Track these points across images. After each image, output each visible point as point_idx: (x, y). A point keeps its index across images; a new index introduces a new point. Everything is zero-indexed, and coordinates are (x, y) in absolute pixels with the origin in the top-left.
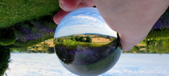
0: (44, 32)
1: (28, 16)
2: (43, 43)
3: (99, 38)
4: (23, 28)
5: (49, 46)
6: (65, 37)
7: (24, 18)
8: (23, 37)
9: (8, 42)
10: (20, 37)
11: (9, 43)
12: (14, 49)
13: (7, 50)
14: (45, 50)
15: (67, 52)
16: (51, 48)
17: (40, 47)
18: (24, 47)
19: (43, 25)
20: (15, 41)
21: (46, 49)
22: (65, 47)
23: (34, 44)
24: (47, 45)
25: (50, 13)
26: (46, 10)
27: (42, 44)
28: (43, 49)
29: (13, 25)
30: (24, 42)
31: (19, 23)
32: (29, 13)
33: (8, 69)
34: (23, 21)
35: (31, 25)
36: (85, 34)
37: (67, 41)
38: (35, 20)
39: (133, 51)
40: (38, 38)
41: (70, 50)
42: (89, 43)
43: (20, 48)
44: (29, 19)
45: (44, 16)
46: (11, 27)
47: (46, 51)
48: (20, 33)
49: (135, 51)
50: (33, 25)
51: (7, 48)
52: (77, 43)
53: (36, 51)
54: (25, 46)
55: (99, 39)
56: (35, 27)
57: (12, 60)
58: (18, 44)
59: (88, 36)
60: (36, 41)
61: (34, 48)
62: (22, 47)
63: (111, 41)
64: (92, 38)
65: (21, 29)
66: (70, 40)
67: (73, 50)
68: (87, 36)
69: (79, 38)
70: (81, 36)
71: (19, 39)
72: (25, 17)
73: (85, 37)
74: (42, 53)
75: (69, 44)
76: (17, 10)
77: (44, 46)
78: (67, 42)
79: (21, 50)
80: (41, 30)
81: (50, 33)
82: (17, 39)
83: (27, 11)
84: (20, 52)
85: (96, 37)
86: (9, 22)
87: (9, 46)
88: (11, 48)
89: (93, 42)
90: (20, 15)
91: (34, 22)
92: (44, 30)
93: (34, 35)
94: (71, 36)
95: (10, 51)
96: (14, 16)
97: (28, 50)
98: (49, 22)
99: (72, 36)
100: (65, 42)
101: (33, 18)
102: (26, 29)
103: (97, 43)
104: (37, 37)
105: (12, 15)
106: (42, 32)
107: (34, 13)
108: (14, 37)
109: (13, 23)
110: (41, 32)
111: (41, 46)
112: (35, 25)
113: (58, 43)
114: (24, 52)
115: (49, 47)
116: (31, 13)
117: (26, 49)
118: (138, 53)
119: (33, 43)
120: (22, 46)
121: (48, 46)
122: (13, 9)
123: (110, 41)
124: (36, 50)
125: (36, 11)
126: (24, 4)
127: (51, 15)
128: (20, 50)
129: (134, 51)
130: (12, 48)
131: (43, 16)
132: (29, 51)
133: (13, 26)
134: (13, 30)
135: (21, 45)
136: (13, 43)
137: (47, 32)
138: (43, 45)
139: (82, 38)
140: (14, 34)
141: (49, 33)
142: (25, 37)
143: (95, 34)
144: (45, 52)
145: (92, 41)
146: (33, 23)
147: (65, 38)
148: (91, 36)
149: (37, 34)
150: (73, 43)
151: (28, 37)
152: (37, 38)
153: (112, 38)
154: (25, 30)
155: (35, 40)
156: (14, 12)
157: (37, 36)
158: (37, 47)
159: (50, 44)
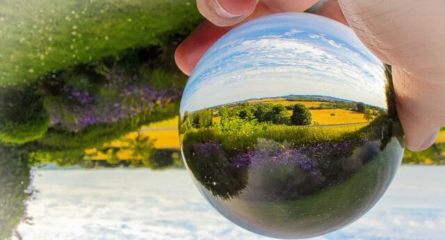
0: (137, 99)
1: (87, 48)
2: (133, 135)
3: (332, 111)
4: (71, 87)
5: (152, 147)
6: (216, 108)
7: (74, 56)
8: (73, 116)
9: (25, 134)
10: (63, 117)
11: (28, 136)
12: (42, 155)
13: (20, 159)
14: (139, 157)
15: (225, 159)
16: (160, 150)
17: (125, 148)
18: (74, 148)
19: (135, 77)
20: (46, 130)
21: (142, 154)
22: (220, 142)
23: (106, 138)
24: (148, 143)
25: (157, 40)
26: (143, 28)
27: (130, 140)
28: (135, 154)
29: (39, 79)
30: (73, 133)
31: (59, 73)
32: (91, 39)
33: (26, 218)
34: (70, 67)
35: (97, 79)
36: (289, 99)
37: (226, 124)
38: (108, 62)
39: (420, 158)
40: (120, 119)
41: (238, 152)
42: (301, 128)
43: (61, 154)
44: (90, 58)
45: (136, 50)
46: (31, 85)
47: (144, 162)
48: (62, 105)
49: (427, 157)
50: (103, 77)
51: (20, 153)
52: (260, 127)
53: (111, 162)
54: (78, 145)
55: (333, 115)
56: (111, 85)
57: (37, 191)
58: (54, 140)
59: (298, 102)
60: (112, 129)
61: (105, 151)
62: (69, 148)
63: (371, 120)
64: (311, 111)
65: (67, 90)
66: (236, 120)
67: (246, 152)
68: (294, 103)
69: (268, 110)
70: (275, 104)
71: (59, 124)
72: (77, 52)
73: (289, 108)
74: (130, 166)
75: (231, 133)
76: (50, 30)
77: (140, 144)
78: (226, 126)
79: (64, 157)
80: (129, 94)
81: (159, 102)
82: (52, 122)
83: (85, 35)
84: (62, 164)
85: (324, 106)
86: (28, 68)
87: (26, 145)
88: (33, 154)
89: (316, 124)
90: (60, 46)
91: (106, 69)
92: (139, 93)
93: (106, 109)
94: (239, 104)
95: (29, 163)
96: (43, 51)
97: (86, 158)
98: (152, 67)
99: (243, 105)
100: (218, 127)
101: (105, 54)
102: (81, 91)
103: (328, 128)
104: (115, 116)
105: (36, 48)
106: (133, 100)
107: (104, 40)
108: (44, 116)
109: (40, 72)
110: (130, 99)
111: (126, 144)
112: (108, 77)
113: (195, 130)
114: (74, 164)
115: (155, 149)
116: (97, 39)
117: (81, 157)
118: (439, 164)
119: (104, 134)
120: (67, 145)
121: (151, 144)
122: (39, 29)
123: (365, 121)
124: (112, 160)
125: (112, 34)
126: (73, 12)
127: (161, 44)
128: (60, 160)
129: (424, 158)
130: (35, 151)
131: (134, 48)
132: (90, 162)
133: (40, 83)
134: (40, 96)
135: (64, 142)
136: (41, 136)
137: (146, 98)
138: (135, 143)
139: (277, 110)
140: (42, 107)
141: (154, 101)
142: (76, 117)
143: (322, 99)
144: (140, 164)
145: (312, 122)
146: (103, 70)
147: (220, 111)
148: (307, 105)
149: (116, 105)
150: (248, 128)
151: (87, 115)
152: (114, 120)
153: (371, 111)
154: (78, 94)
155: (110, 126)
156: (42, 38)
157: (116, 111)
158: (116, 150)
159: (155, 140)
